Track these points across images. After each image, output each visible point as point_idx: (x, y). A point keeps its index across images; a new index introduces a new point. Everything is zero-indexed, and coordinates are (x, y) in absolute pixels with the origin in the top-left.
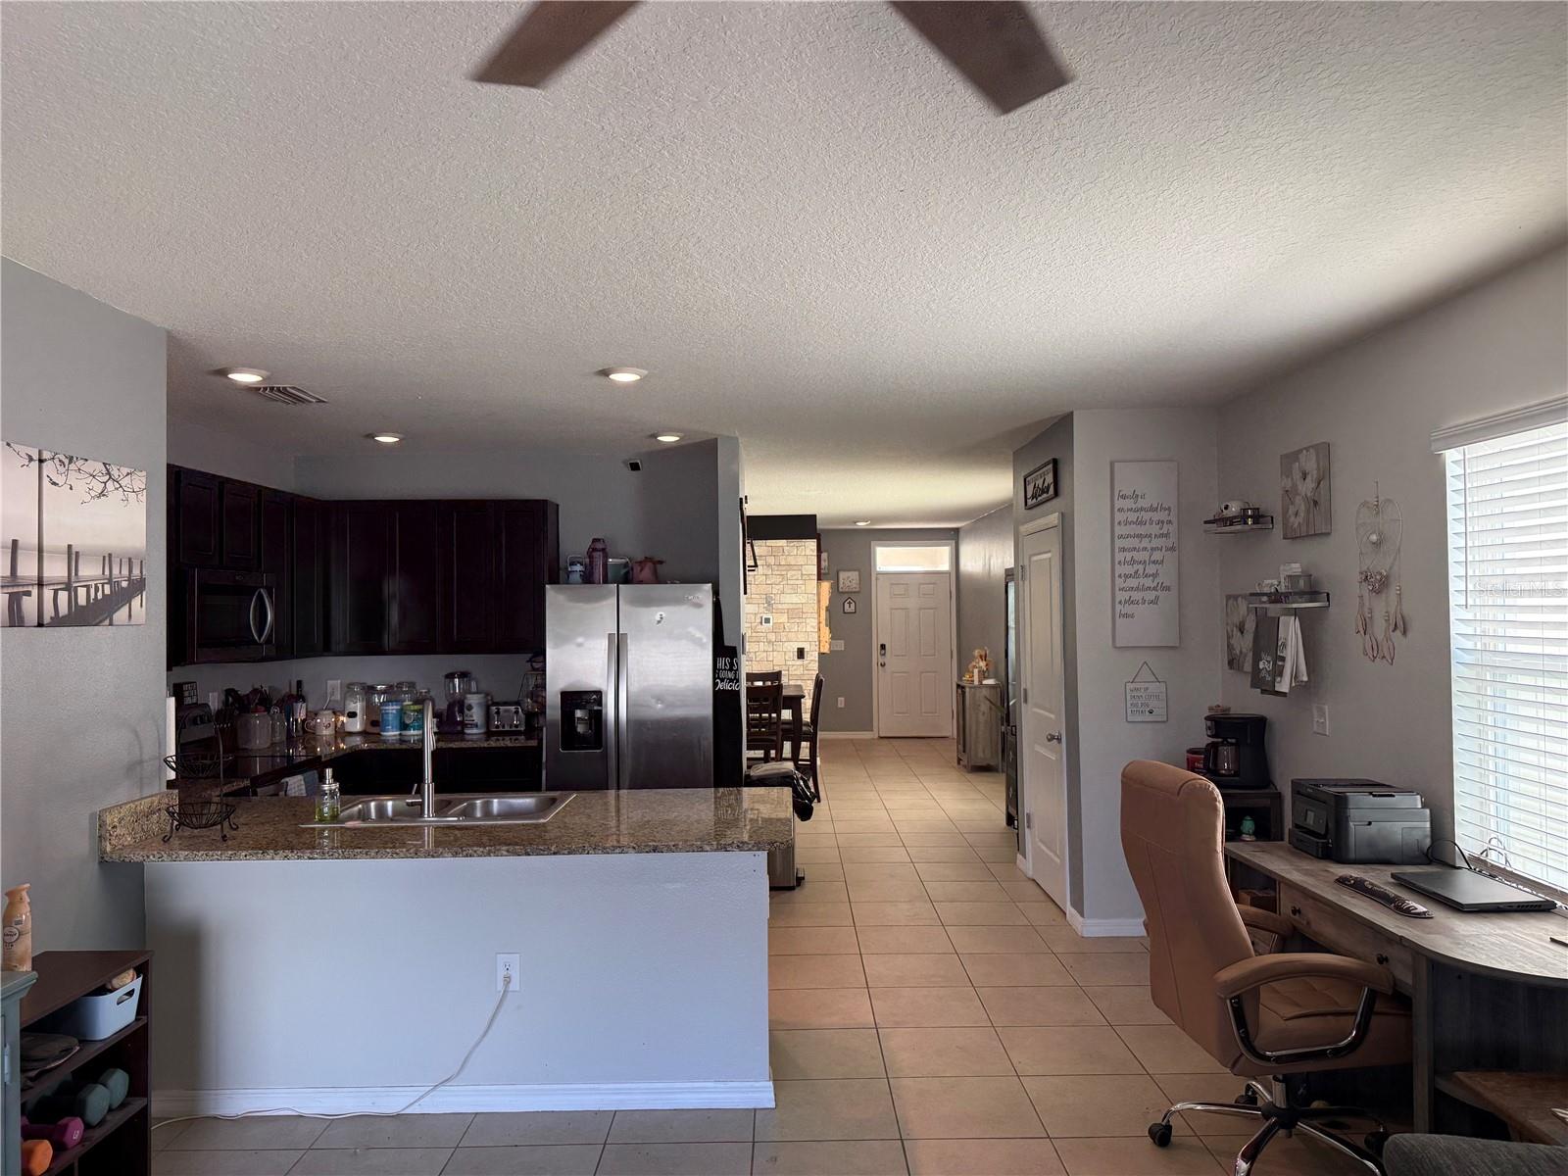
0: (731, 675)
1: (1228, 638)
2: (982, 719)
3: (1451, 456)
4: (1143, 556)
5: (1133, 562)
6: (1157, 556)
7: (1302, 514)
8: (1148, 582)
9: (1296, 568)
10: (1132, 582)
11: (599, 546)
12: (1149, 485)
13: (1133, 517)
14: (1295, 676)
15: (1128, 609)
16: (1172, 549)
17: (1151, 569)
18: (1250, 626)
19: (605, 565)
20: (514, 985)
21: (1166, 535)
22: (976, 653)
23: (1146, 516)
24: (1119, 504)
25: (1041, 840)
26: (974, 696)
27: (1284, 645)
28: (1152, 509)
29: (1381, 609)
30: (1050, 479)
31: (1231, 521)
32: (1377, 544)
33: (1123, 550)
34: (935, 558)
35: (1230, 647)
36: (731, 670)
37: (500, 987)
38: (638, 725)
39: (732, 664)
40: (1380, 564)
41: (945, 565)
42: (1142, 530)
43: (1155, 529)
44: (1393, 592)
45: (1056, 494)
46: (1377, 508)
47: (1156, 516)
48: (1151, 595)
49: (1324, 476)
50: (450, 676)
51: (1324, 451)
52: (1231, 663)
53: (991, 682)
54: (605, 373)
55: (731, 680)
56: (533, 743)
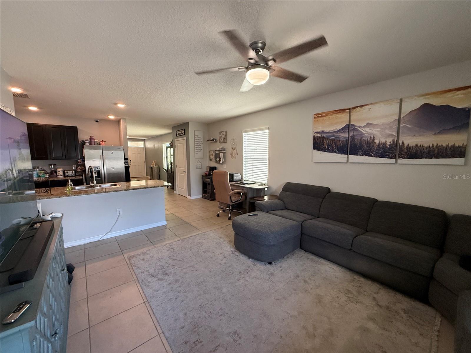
0: (127, 163)
1: (210, 156)
2: (156, 172)
3: (244, 134)
4: (198, 145)
5: (197, 145)
6: (200, 145)
7: (223, 140)
8: (199, 149)
9: (222, 147)
10: (197, 148)
11: (93, 137)
12: (200, 134)
13: (197, 139)
14: (222, 161)
15: (197, 152)
16: (202, 144)
17: (200, 147)
18: (214, 154)
19: (94, 142)
20: (121, 214)
21: (202, 142)
22: (154, 161)
23: (199, 139)
24: (195, 137)
26: (154, 169)
27: (221, 157)
28: (200, 138)
29: (234, 152)
30: (183, 132)
31: (211, 140)
32: (234, 144)
33: (196, 144)
34: (141, 144)
35: (210, 158)
36: (127, 162)
38: (109, 174)
39: (127, 161)
40: (234, 147)
42: (198, 141)
43: (200, 141)
44: (236, 150)
45: (185, 134)
46: (234, 140)
47: (200, 139)
48: (200, 150)
49: (226, 135)
50: (51, 165)
51: (226, 132)
52: (210, 160)
53: (157, 166)
54: (116, 104)
55: (127, 164)
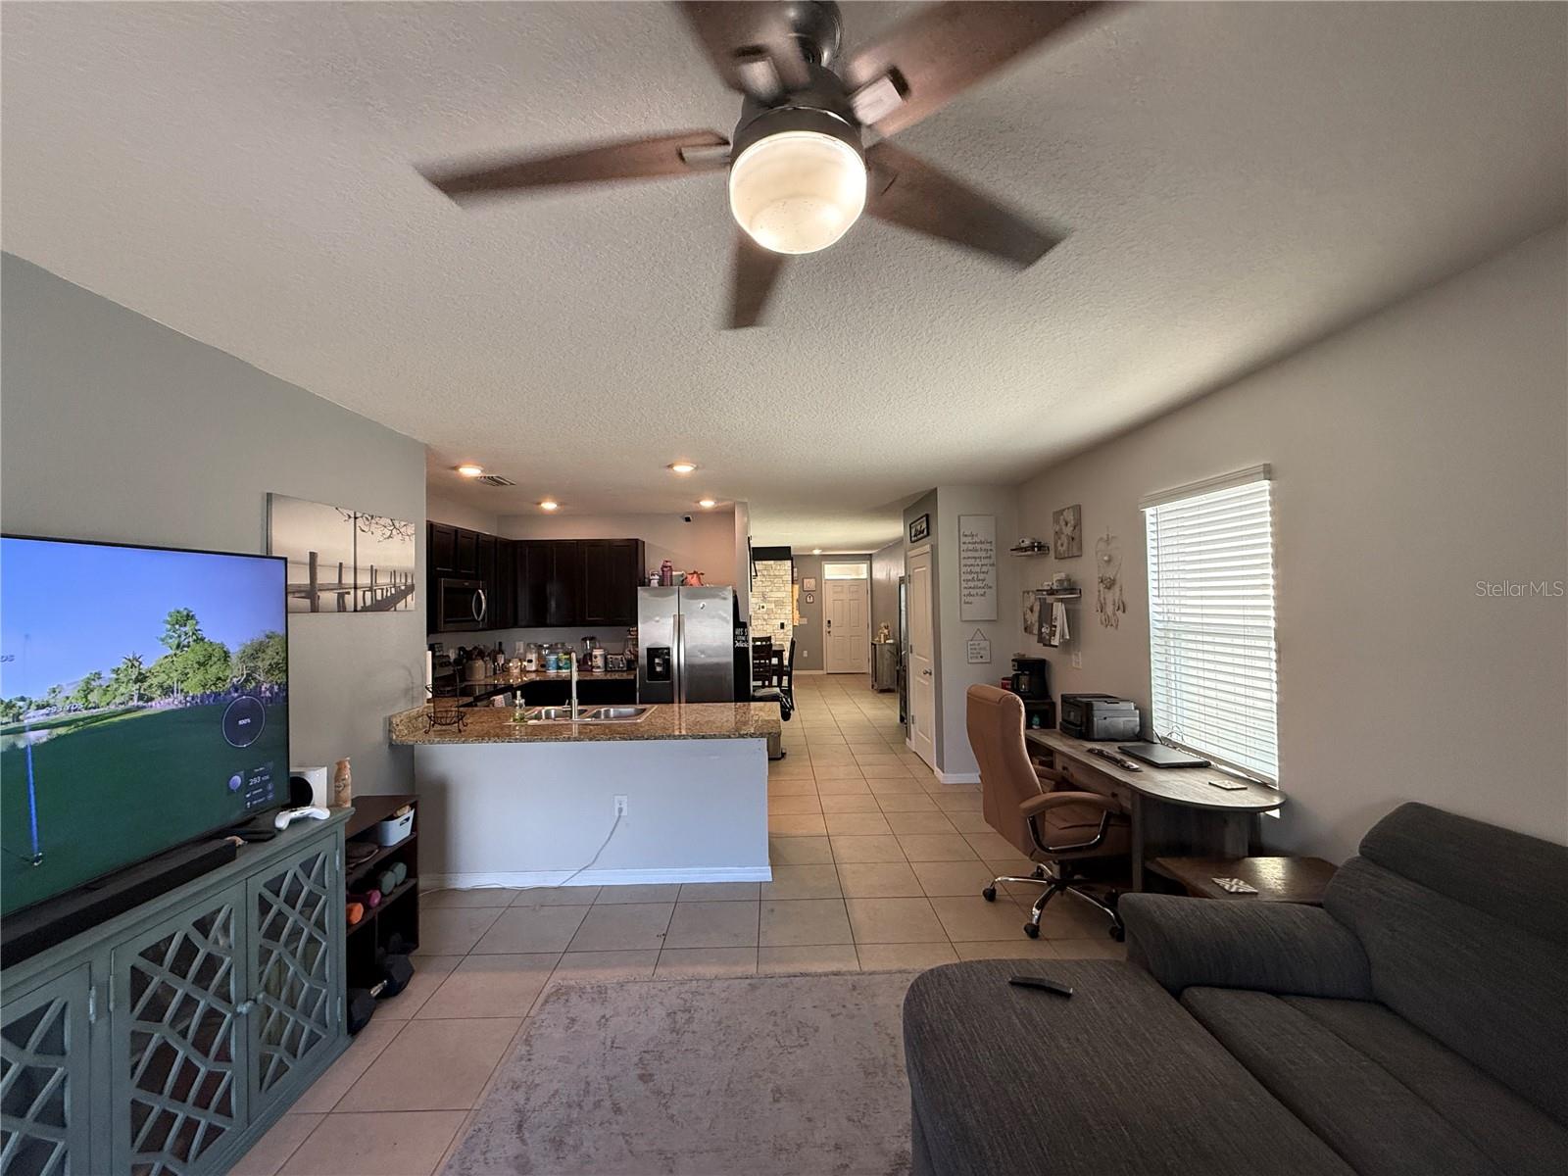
0: (743, 638)
1: (1024, 615)
2: (886, 663)
3: (1149, 511)
4: (978, 569)
5: (971, 572)
6: (985, 569)
7: (1065, 545)
8: (980, 584)
9: (1062, 575)
10: (971, 584)
11: (669, 564)
12: (981, 528)
13: (971, 547)
14: (1063, 636)
15: (969, 599)
16: (993, 565)
17: (981, 576)
18: (1037, 608)
19: (671, 576)
20: (624, 813)
21: (990, 557)
22: (882, 625)
23: (978, 546)
24: (963, 539)
25: (920, 731)
26: (881, 650)
27: (1056, 619)
28: (981, 543)
29: (1111, 597)
30: (924, 525)
31: (1025, 549)
32: (1109, 561)
33: (965, 565)
34: (861, 571)
35: (1025, 620)
36: (743, 635)
37: (617, 814)
38: (690, 667)
39: (744, 632)
40: (1110, 574)
41: (865, 576)
42: (976, 555)
43: (983, 554)
44: (1117, 589)
45: (928, 534)
46: (1108, 541)
47: (983, 546)
48: (981, 591)
49: (1078, 525)
50: (585, 639)
51: (1078, 510)
52: (1026, 629)
53: (891, 641)
54: (670, 466)
55: (743, 641)
56: (632, 677)
